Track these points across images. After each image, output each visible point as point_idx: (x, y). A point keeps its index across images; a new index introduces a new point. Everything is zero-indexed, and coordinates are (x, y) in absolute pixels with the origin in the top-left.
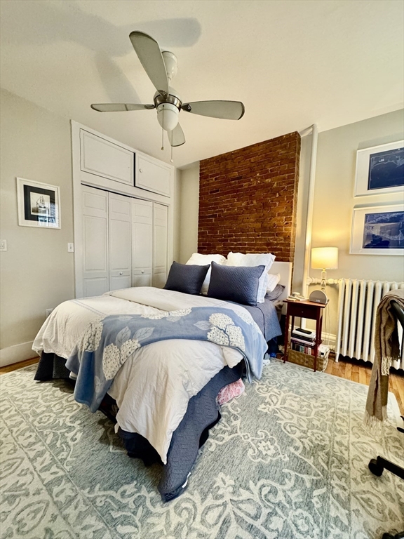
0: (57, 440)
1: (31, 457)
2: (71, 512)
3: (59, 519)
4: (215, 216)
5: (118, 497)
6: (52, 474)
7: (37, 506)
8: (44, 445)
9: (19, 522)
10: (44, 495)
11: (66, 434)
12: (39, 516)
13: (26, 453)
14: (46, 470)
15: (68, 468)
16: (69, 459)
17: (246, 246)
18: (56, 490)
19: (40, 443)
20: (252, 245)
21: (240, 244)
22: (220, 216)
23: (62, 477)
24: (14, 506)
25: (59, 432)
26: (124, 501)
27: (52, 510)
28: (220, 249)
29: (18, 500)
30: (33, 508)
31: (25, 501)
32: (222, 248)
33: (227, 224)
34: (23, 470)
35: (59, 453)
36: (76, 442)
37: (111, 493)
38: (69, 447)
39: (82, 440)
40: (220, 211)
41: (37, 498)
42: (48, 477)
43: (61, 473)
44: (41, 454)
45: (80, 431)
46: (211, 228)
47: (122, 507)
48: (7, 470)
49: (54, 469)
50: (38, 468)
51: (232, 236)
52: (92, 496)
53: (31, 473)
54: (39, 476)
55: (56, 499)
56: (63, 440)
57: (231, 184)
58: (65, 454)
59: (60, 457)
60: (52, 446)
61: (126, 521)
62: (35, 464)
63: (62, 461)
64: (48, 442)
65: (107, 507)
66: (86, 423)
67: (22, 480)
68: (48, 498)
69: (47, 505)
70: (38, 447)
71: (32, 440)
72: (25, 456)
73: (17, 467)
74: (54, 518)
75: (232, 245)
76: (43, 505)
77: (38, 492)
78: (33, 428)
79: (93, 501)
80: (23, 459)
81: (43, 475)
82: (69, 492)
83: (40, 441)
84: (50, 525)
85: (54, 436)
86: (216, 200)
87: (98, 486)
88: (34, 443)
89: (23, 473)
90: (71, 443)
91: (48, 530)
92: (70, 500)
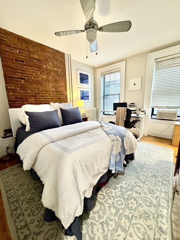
0: (129, 189)
1: (139, 195)
2: (146, 174)
3: (148, 176)
4: (24, 79)
5: (138, 167)
6: (140, 184)
7: (150, 183)
8: (133, 194)
9: (155, 185)
10: (146, 183)
11: (125, 187)
12: (151, 181)
13: (139, 198)
14: (140, 186)
15: (137, 180)
16: (134, 181)
17: (49, 100)
18: (144, 180)
19: (133, 195)
20: (52, 99)
21: (46, 99)
22: (28, 80)
23: (140, 181)
24: (154, 189)
25: (125, 191)
26: (138, 166)
27: (148, 179)
28: (31, 101)
29: (152, 189)
30: (151, 183)
31: (151, 187)
32: (34, 101)
33: (35, 86)
34: (145, 194)
35: (133, 186)
36: (127, 182)
37: (137, 168)
38: (130, 183)
39: (126, 180)
40: (28, 77)
41: (148, 184)
42: (142, 185)
43: (139, 181)
44: (136, 192)
45: (121, 183)
46: (21, 87)
47: (139, 166)
48: (148, 201)
49: (139, 184)
50: (141, 189)
51: (40, 94)
52: (140, 172)
53: (144, 190)
54: (143, 187)
55: (146, 179)
56: (128, 187)
57: (34, 62)
58: (133, 183)
59: (135, 184)
60: (132, 190)
61: (141, 164)
62: (141, 191)
63: (135, 183)
64: (131, 192)
65: (141, 168)
66: (117, 182)
67: (147, 192)
68: (146, 181)
69: (148, 180)
70: (134, 195)
71: (132, 201)
72: (140, 198)
73: (145, 197)
74: (149, 178)
75: (41, 99)
76: (149, 181)
77: (147, 185)
78: (126, 205)
79: (141, 171)
80: (141, 198)
81: (142, 186)
82: (142, 177)
83: (131, 196)
84: (151, 177)
85: (127, 192)
86: (23, 68)
87: (137, 171)
88: (134, 198)
89: (145, 193)
90: (128, 183)
91: (152, 177)
92: (144, 176)
